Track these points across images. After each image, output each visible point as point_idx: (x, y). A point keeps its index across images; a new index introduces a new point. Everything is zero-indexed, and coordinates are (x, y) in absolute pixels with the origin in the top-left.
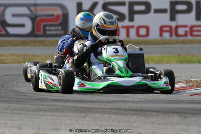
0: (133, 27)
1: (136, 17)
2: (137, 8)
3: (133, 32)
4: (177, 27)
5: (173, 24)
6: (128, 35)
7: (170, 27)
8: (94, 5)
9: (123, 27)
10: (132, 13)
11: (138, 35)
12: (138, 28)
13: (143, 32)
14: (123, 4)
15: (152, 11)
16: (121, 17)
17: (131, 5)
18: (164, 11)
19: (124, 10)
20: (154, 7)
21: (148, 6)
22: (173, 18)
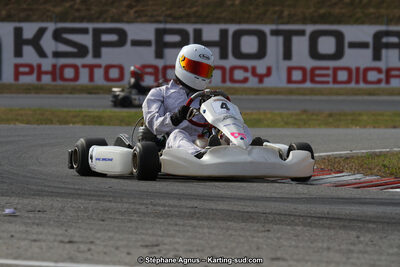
0: (99, 66)
1: (105, 51)
2: (105, 38)
3: (99, 74)
4: (166, 68)
5: (160, 63)
6: (91, 78)
7: (156, 68)
8: (41, 32)
9: (84, 66)
10: (98, 45)
11: (107, 78)
12: (108, 68)
13: (114, 73)
14: (85, 31)
15: (129, 43)
16: (82, 51)
17: (97, 33)
18: (147, 43)
19: (87, 40)
20: (131, 37)
21: (122, 34)
22: (159, 55)
